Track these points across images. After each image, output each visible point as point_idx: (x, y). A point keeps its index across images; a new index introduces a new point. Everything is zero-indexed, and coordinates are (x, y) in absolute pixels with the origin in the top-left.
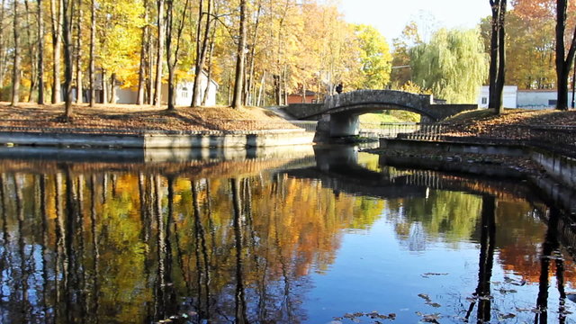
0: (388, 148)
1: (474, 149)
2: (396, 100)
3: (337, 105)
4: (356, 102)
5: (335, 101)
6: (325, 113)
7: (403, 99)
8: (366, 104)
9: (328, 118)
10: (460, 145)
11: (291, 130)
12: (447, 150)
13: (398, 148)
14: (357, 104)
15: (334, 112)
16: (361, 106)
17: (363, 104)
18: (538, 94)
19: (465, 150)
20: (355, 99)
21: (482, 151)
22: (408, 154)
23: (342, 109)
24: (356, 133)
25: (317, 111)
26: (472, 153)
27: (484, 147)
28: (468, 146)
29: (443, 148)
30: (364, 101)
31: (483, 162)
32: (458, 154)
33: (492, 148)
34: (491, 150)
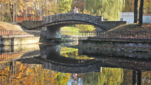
0: (83, 45)
1: (131, 45)
2: (83, 19)
3: (50, 22)
4: (61, 20)
5: (49, 19)
6: (43, 26)
7: (87, 18)
8: (67, 21)
9: (45, 29)
10: (123, 43)
11: (25, 36)
12: (116, 45)
13: (89, 45)
14: (62, 21)
15: (49, 25)
16: (64, 22)
17: (65, 21)
18: (148, 16)
19: (126, 45)
20: (61, 18)
21: (135, 45)
22: (96, 48)
23: (54, 24)
24: (60, 37)
25: (39, 25)
26: (130, 47)
27: (136, 43)
28: (128, 43)
29: (114, 44)
30: (65, 19)
31: (137, 51)
32: (123, 47)
33: (140, 44)
34: (140, 45)
